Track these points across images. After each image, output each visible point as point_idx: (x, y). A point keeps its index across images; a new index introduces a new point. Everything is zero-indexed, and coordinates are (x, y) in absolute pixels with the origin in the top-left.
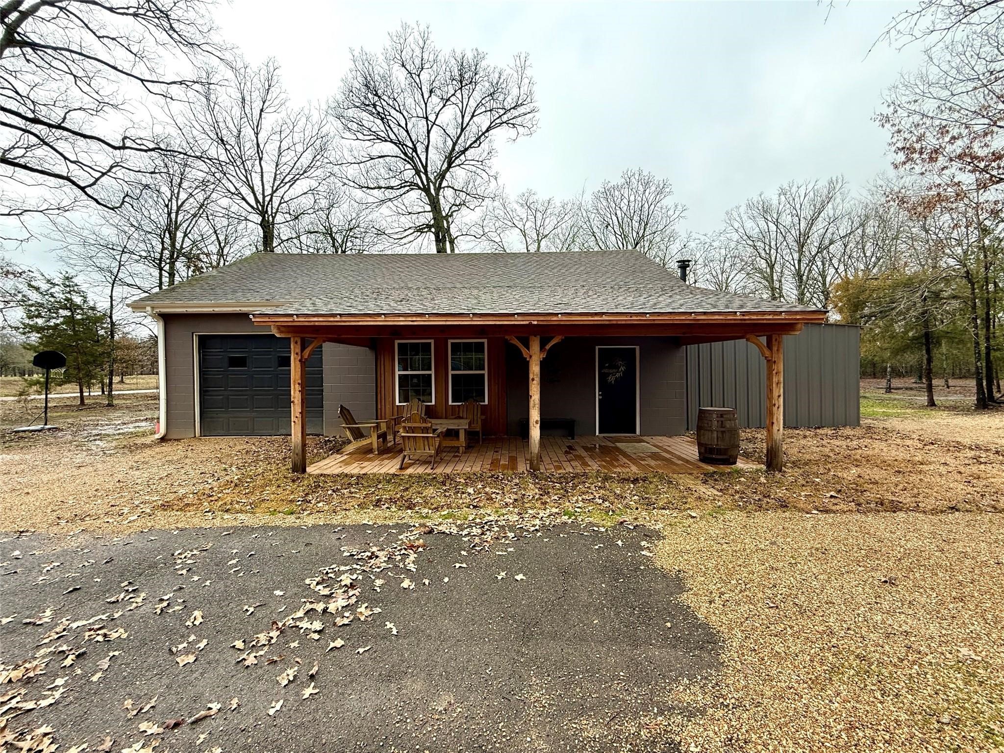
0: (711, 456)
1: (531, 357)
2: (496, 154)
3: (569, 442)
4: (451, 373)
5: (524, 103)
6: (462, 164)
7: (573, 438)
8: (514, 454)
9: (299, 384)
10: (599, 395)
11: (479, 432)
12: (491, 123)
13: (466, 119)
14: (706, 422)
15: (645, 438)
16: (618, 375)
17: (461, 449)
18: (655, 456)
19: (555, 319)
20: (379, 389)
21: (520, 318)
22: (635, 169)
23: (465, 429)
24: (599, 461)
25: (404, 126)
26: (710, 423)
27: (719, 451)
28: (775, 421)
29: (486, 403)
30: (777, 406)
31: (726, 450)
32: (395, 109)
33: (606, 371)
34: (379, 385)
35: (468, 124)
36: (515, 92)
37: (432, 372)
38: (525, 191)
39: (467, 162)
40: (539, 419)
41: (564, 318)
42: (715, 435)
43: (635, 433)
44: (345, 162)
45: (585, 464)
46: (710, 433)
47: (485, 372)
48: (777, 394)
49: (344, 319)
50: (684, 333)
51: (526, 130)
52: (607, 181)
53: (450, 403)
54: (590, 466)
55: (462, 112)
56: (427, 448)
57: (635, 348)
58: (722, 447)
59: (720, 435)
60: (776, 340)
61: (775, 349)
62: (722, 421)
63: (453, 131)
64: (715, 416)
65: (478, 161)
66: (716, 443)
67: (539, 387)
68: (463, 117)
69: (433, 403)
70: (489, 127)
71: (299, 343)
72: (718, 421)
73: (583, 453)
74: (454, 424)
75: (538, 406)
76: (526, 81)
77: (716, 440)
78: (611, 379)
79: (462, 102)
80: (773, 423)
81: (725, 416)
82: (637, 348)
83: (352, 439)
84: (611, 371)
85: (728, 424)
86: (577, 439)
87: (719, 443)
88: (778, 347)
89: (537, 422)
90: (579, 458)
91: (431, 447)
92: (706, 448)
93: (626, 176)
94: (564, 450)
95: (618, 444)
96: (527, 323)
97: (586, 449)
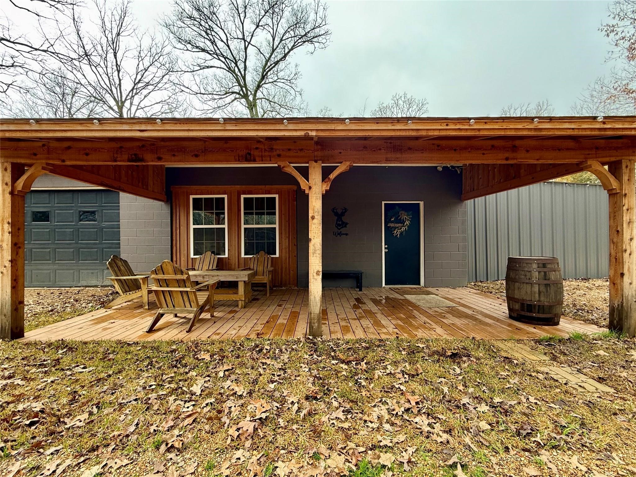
0: (529, 314)
1: (310, 188)
2: (301, 77)
3: (356, 293)
4: (243, 226)
5: (320, 26)
6: (275, 81)
7: (361, 290)
8: (297, 309)
9: (9, 223)
10: (385, 248)
11: (266, 283)
12: (295, 43)
13: (276, 42)
14: (523, 273)
15: (430, 289)
16: (403, 229)
17: (240, 304)
18: (453, 311)
19: (341, 127)
20: (174, 242)
21: (291, 127)
22: (402, 94)
23: (244, 281)
24: (394, 319)
25: (226, 42)
26: (528, 274)
27: (541, 308)
28: (626, 271)
29: (277, 255)
30: (628, 252)
31: (551, 307)
32: (217, 25)
33: (392, 225)
34: (174, 239)
35: (277, 47)
36: (312, 16)
37: (226, 226)
38: (323, 108)
39: (279, 80)
40: (321, 270)
41: (353, 127)
42: (536, 288)
43: (419, 284)
44: (179, 70)
45: (377, 324)
46: (529, 287)
47: (277, 226)
48: (629, 237)
49: (44, 127)
50: (507, 159)
51: (322, 45)
52: (381, 103)
53: (243, 255)
54: (384, 327)
55: (273, 37)
56: (187, 304)
57: (419, 204)
58: (546, 304)
59: (543, 289)
60: (627, 167)
61: (625, 178)
62: (545, 272)
63: (267, 51)
64: (535, 266)
65: (287, 80)
66: (537, 298)
67: (321, 227)
68: (274, 40)
69: (226, 256)
70: (294, 46)
71: (9, 169)
72: (539, 272)
73: (374, 308)
74: (233, 276)
75: (319, 252)
76: (321, 9)
77: (537, 295)
78: (397, 232)
79: (273, 29)
80: (622, 275)
81: (549, 266)
82: (422, 203)
83: (120, 291)
84: (397, 225)
85: (552, 276)
86: (365, 291)
87: (542, 299)
88: (630, 176)
89: (317, 273)
90: (369, 314)
91: (192, 304)
92: (522, 305)
93: (395, 99)
94: (352, 304)
95: (408, 297)
96: (302, 133)
97: (376, 302)
